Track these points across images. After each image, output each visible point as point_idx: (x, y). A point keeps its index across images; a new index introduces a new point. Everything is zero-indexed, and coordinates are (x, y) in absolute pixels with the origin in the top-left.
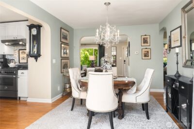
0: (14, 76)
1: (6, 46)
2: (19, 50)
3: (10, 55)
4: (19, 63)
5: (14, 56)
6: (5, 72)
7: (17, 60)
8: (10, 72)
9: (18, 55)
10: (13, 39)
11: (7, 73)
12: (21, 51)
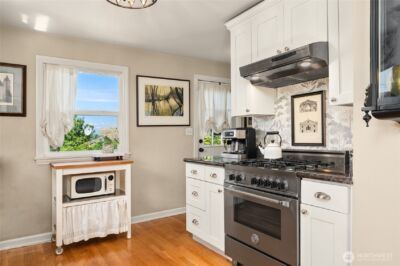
0: (286, 203)
1: (252, 89)
2: (293, 97)
3: (265, 117)
4: (294, 144)
5: (276, 119)
6: (254, 181)
7: (286, 133)
8: (267, 183)
9: (290, 115)
10: (274, 54)
11: (259, 183)
12: (298, 102)
